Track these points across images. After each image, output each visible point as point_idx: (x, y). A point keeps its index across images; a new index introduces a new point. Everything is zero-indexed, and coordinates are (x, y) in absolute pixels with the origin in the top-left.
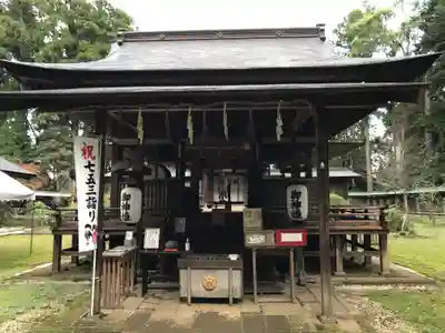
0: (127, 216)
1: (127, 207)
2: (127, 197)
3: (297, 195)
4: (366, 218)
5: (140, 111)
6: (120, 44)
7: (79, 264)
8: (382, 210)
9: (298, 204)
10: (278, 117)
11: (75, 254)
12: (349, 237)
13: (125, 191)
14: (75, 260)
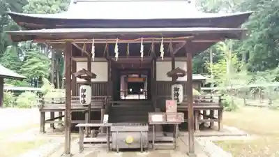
0: (84, 101)
1: (84, 96)
2: (84, 91)
3: (177, 89)
4: (211, 101)
5: (93, 43)
6: (75, 3)
7: (54, 128)
8: (220, 97)
9: (177, 95)
10: (162, 45)
11: (52, 122)
12: (202, 112)
13: (82, 87)
14: (53, 126)
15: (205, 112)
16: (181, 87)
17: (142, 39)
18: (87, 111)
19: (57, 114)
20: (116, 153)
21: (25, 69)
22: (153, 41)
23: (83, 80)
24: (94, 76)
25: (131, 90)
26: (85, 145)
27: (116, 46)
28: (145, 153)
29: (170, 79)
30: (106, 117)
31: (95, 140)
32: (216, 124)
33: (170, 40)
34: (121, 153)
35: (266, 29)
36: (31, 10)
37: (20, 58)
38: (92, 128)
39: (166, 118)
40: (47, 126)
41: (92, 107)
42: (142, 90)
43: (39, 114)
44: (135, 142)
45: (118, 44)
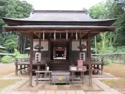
0: (38, 60)
1: (38, 58)
2: (38, 55)
3: (82, 55)
4: (98, 61)
5: (44, 32)
6: (33, 13)
7: (22, 73)
8: (102, 58)
9: (83, 57)
10: (77, 34)
11: (21, 70)
12: (93, 66)
13: (37, 53)
14: (21, 72)
15: (94, 66)
16: (84, 54)
17: (67, 31)
18: (39, 65)
19: (23, 66)
20: (54, 86)
21: (6, 45)
22: (72, 32)
23: (37, 50)
24: (42, 48)
25: (57, 55)
26: (39, 82)
27: (55, 34)
28: (68, 86)
29: (79, 50)
30: (48, 68)
31: (43, 79)
32: (100, 71)
33: (81, 31)
34: (56, 86)
35: (122, 27)
36: (9, 16)
37: (3, 39)
38: (41, 73)
39: (78, 69)
40: (19, 72)
41: (41, 63)
42: (62, 55)
43: (15, 66)
44: (63, 80)
45: (56, 33)
